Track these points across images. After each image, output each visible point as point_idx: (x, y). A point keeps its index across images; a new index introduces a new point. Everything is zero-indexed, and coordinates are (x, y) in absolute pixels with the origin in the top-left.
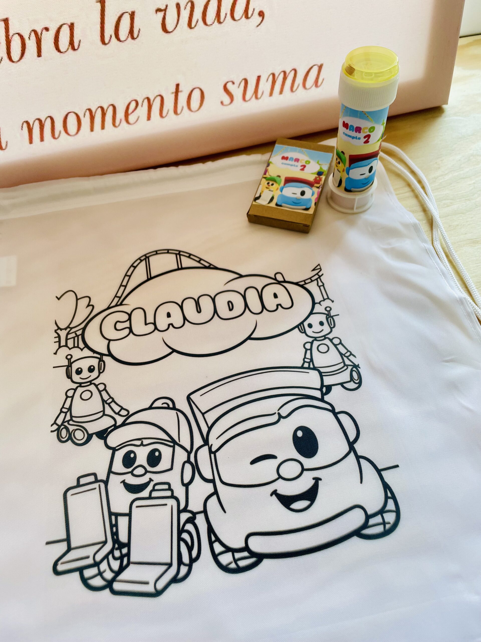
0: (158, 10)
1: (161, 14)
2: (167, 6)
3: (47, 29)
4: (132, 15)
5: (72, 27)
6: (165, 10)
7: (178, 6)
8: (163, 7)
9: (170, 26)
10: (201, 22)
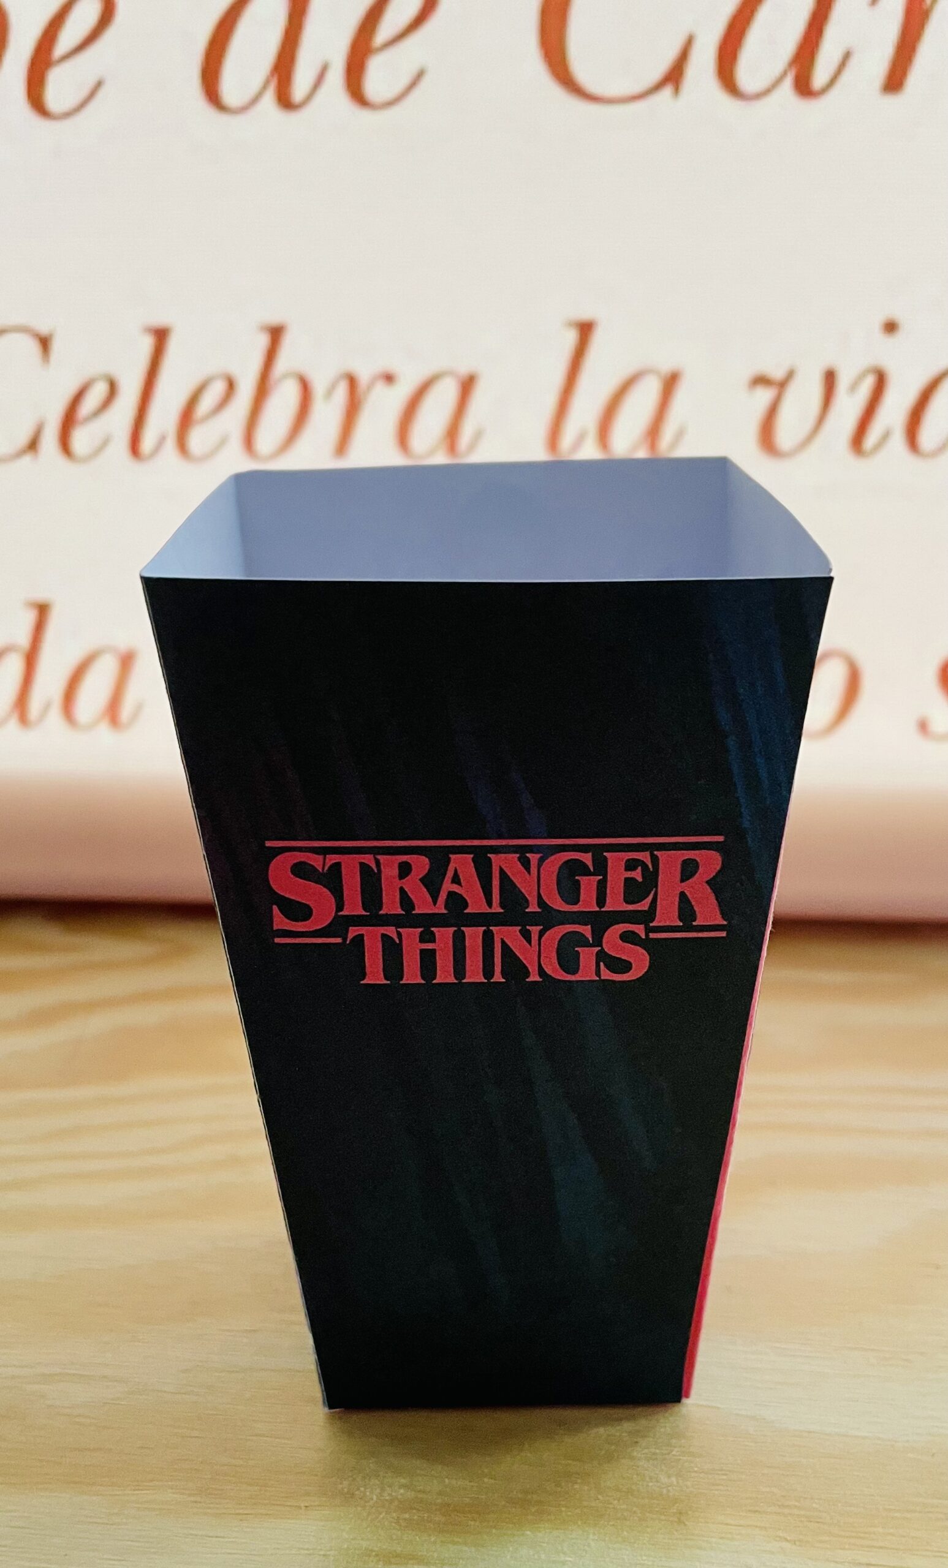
0: (761, 381)
1: (764, 396)
2: (790, 375)
3: (389, 378)
4: (671, 383)
5: (467, 385)
6: (782, 385)
7: (830, 379)
8: (778, 374)
9: (787, 433)
10: (898, 440)
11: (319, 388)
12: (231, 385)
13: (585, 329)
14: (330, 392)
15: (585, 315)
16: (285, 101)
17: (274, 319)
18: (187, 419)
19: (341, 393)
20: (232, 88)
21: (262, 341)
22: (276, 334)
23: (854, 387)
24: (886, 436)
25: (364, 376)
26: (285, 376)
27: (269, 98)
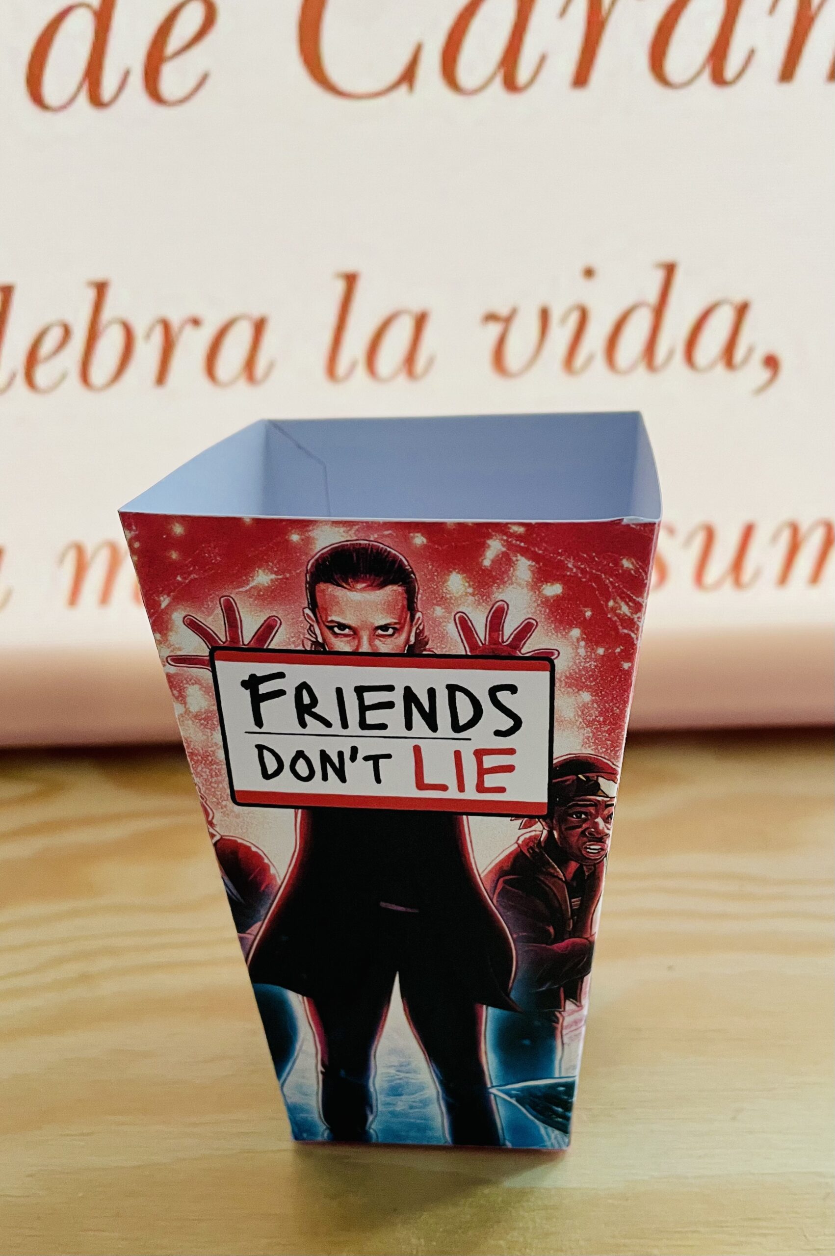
0: (491, 317)
1: (494, 330)
2: (513, 313)
3: (196, 322)
4: (420, 321)
5: (259, 327)
6: (508, 320)
7: (545, 315)
8: (504, 311)
9: (514, 358)
10: (599, 361)
11: (139, 332)
12: (67, 332)
13: (351, 280)
14: (148, 336)
15: (350, 268)
16: (96, 100)
17: (99, 276)
18: (32, 359)
19: (158, 337)
20: (52, 90)
21: (90, 295)
22: (101, 288)
23: (564, 320)
24: (590, 359)
25: (175, 321)
26: (110, 323)
27: (83, 99)
